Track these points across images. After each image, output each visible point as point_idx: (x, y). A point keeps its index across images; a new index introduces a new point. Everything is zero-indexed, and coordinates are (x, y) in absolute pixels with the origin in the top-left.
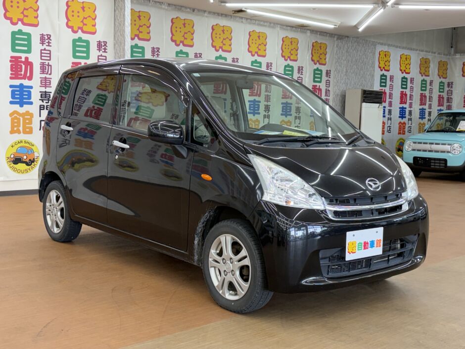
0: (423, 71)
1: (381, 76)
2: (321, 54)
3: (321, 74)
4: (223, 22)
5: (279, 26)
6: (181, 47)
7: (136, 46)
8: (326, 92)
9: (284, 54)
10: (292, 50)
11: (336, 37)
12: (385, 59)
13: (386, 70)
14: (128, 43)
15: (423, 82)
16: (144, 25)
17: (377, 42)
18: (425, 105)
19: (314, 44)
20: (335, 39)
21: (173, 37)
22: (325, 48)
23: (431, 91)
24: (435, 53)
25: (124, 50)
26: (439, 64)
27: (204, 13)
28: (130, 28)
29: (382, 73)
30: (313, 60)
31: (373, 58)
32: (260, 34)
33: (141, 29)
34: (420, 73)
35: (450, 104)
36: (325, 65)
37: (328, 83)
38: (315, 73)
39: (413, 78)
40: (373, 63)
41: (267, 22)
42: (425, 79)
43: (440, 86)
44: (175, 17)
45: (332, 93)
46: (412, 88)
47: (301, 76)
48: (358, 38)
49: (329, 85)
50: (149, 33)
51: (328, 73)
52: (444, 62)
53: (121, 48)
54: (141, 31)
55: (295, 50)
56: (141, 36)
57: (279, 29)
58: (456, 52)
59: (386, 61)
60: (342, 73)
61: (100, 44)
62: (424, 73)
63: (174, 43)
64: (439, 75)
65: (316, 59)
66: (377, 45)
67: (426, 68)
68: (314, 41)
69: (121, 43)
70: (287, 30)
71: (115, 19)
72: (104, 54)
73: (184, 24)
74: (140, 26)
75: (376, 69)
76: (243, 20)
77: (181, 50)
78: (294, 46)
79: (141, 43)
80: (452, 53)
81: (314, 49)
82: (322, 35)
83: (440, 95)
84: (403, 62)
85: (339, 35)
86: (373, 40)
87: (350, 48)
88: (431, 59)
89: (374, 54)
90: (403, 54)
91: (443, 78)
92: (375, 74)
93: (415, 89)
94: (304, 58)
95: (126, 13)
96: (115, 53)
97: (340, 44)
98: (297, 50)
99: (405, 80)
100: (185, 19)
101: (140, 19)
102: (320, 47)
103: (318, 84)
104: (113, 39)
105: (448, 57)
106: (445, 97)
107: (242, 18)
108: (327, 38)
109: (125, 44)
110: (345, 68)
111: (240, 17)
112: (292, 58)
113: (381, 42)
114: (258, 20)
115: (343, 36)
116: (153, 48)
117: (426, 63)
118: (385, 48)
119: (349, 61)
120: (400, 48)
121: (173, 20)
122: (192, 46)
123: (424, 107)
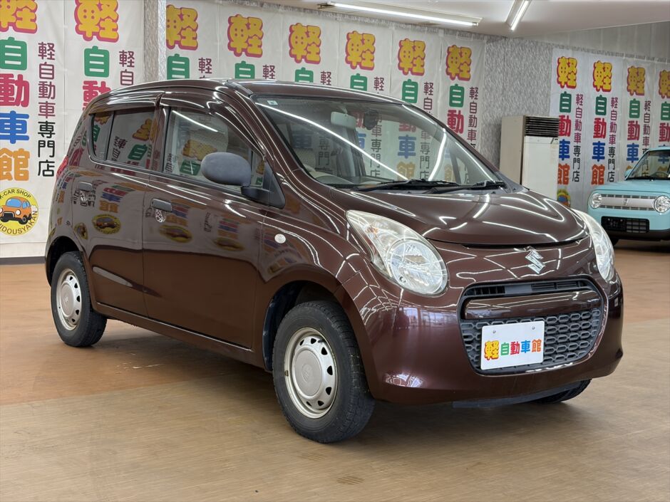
0: (633, 87)
1: (562, 95)
2: (462, 64)
3: (462, 94)
4: (307, 21)
5: (394, 24)
6: (244, 58)
7: (177, 57)
8: (471, 121)
9: (402, 65)
10: (414, 58)
11: (486, 37)
12: (568, 70)
13: (569, 87)
14: (163, 53)
15: (634, 104)
16: (189, 27)
17: (553, 45)
18: (638, 139)
19: (450, 50)
20: (485, 41)
21: (232, 43)
22: (468, 54)
23: (647, 117)
24: (653, 59)
25: (156, 63)
26: (661, 76)
27: (279, 8)
28: (165, 32)
29: (562, 91)
30: (448, 73)
31: (548, 67)
32: (365, 37)
33: (183, 33)
34: (629, 90)
36: (468, 79)
37: (473, 107)
38: (452, 93)
39: (617, 98)
40: (548, 77)
41: (375, 19)
42: (637, 100)
43: (663, 109)
44: (235, 15)
45: (479, 122)
46: (614, 114)
47: (430, 97)
48: (522, 38)
49: (476, 110)
50: (195, 38)
51: (473, 92)
53: (154, 60)
54: (183, 35)
55: (418, 58)
56: (183, 43)
57: (394, 28)
59: (569, 73)
60: (497, 91)
61: (123, 55)
62: (635, 91)
63: (232, 52)
64: (660, 93)
65: (453, 70)
66: (554, 49)
67: (638, 82)
68: (449, 45)
69: (152, 54)
70: (408, 29)
71: (145, 20)
72: (129, 69)
73: (248, 25)
74: (182, 29)
75: (552, 85)
76: (337, 17)
77: (243, 62)
78: (418, 53)
79: (183, 53)
81: (450, 56)
82: (462, 36)
83: (663, 124)
84: (599, 74)
85: (490, 36)
86: (547, 41)
88: (646, 69)
89: (550, 62)
90: (598, 62)
91: (668, 97)
92: (552, 92)
93: (619, 115)
94: (435, 71)
95: (159, 12)
96: (145, 67)
97: (493, 48)
98: (423, 59)
99: (603, 101)
100: (248, 18)
101: (182, 20)
102: (461, 54)
103: (457, 109)
104: (142, 48)
107: (335, 14)
108: (472, 40)
109: (158, 55)
110: (501, 85)
111: (333, 13)
112: (415, 70)
113: (561, 43)
114: (361, 17)
115: (498, 36)
116: (202, 59)
117: (638, 75)
118: (568, 54)
119: (507, 74)
120: (592, 53)
121: (232, 19)
122: (259, 56)
123: (635, 142)
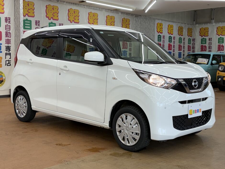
0: (180, 33)
1: (158, 36)
2: (127, 25)
4: (74, 7)
5: (104, 10)
6: (52, 20)
7: (27, 20)
8: (130, 45)
11: (134, 15)
13: (160, 33)
14: (22, 18)
15: (180, 39)
16: (31, 9)
17: (155, 18)
18: (181, 50)
19: (123, 19)
20: (134, 17)
21: (47, 15)
22: (129, 21)
23: (184, 43)
24: (186, 24)
25: (20, 22)
26: (188, 29)
27: (64, 3)
28: (22, 10)
29: (158, 34)
31: (154, 26)
32: (95, 14)
33: (29, 11)
34: (178, 34)
35: (194, 50)
39: (175, 37)
40: (154, 29)
41: (98, 8)
42: (181, 37)
43: (189, 41)
44: (48, 5)
45: (133, 45)
46: (174, 42)
48: (146, 16)
50: (34, 13)
52: (190, 28)
53: (18, 21)
54: (29, 12)
55: (113, 22)
56: (29, 14)
57: (104, 11)
58: (196, 23)
59: (160, 28)
61: (6, 19)
62: (180, 34)
63: (47, 18)
64: (188, 35)
65: (124, 27)
66: (156, 20)
67: (181, 31)
69: (18, 18)
70: (109, 12)
71: (14, 6)
72: (9, 24)
73: (53, 9)
74: (29, 9)
75: (155, 32)
76: (85, 7)
77: (52, 22)
78: (112, 20)
79: (29, 18)
80: (194, 24)
81: (123, 22)
82: (127, 15)
83: (188, 45)
84: (170, 29)
85: (136, 15)
86: (153, 17)
87: (142, 21)
88: (183, 27)
89: (154, 24)
90: (169, 24)
91: (190, 37)
92: (155, 35)
93: (176, 42)
95: (20, 2)
96: (15, 24)
97: (137, 19)
98: (114, 22)
99: (171, 38)
100: (53, 6)
101: (29, 6)
102: (126, 21)
104: (14, 16)
105: (192, 26)
106: (191, 46)
107: (84, 5)
108: (130, 16)
109: (20, 19)
111: (83, 5)
113: (158, 18)
114: (93, 7)
115: (138, 15)
116: (36, 21)
117: (181, 29)
118: (160, 22)
119: (141, 28)
120: (167, 21)
121: (47, 6)
122: (58, 20)
123: (181, 51)
